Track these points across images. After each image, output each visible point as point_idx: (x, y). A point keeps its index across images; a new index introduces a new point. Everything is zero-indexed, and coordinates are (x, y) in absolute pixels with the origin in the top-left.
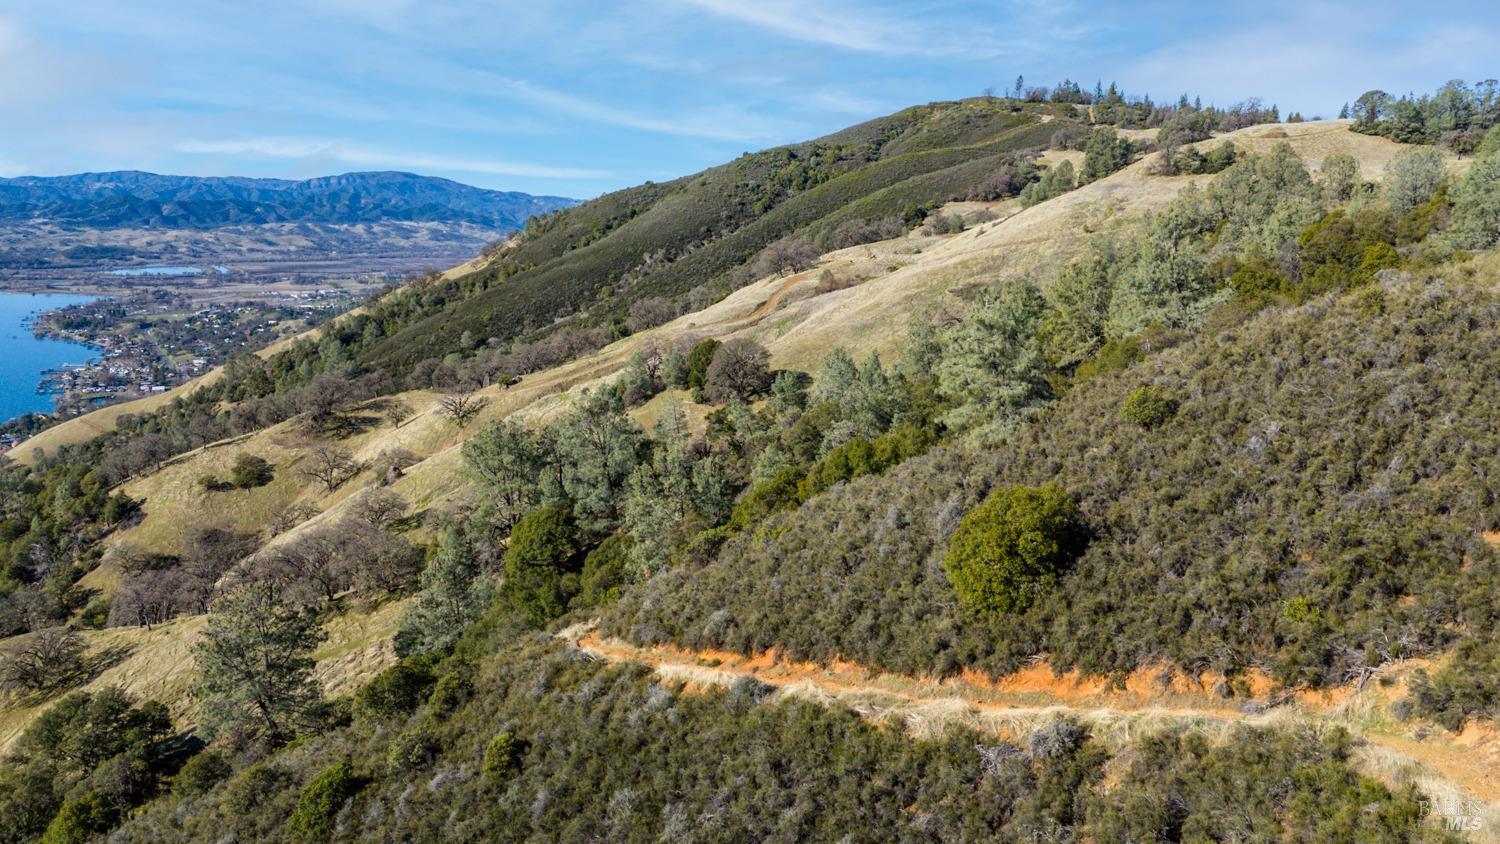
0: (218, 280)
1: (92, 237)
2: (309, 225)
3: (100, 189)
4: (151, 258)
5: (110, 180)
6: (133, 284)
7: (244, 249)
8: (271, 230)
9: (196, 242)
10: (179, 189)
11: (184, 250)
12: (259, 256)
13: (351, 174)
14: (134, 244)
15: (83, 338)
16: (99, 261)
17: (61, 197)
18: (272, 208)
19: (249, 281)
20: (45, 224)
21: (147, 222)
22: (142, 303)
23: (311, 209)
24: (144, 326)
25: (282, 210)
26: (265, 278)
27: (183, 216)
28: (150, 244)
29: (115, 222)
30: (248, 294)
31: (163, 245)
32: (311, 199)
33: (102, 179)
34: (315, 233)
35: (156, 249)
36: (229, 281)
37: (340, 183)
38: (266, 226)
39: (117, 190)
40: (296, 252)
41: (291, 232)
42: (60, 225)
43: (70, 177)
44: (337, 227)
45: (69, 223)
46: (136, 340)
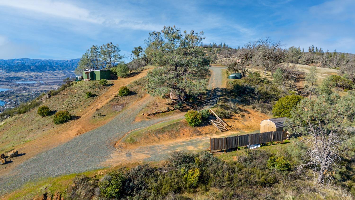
0: (40, 84)
1: (13, 74)
2: (66, 71)
3: (18, 62)
4: (26, 79)
5: (21, 60)
6: (19, 86)
7: (49, 77)
8: (57, 72)
9: (37, 75)
10: (36, 63)
11: (34, 77)
12: (52, 78)
13: (78, 59)
14: (22, 76)
15: (2, 99)
16: (13, 80)
17: (8, 64)
18: (58, 67)
19: (47, 85)
20: (2, 71)
21: (27, 70)
22: (19, 90)
23: (67, 67)
24: (17, 96)
25: (60, 68)
26: (51, 84)
27: (35, 69)
28: (26, 76)
29: (19, 70)
30: (46, 88)
31: (29, 76)
32: (67, 65)
33: (19, 60)
34: (67, 73)
35: (27, 77)
36: (42, 85)
37: (75, 61)
38: (56, 71)
39: (22, 63)
40: (61, 78)
41: (61, 73)
42: (6, 71)
43: (11, 60)
44: (72, 71)
45: (8, 71)
46: (14, 100)
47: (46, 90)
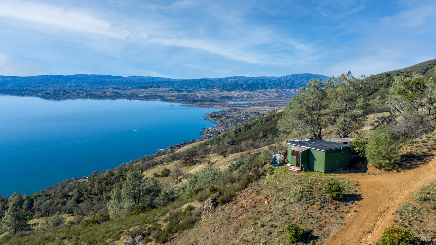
0: (251, 105)
1: (226, 93)
2: (279, 90)
3: (232, 81)
4: (237, 99)
5: (234, 78)
6: (230, 106)
7: (260, 96)
8: (269, 91)
9: (249, 95)
10: (249, 80)
11: (245, 97)
12: (263, 98)
13: (293, 75)
14: (235, 95)
15: (214, 120)
16: (225, 100)
17: (222, 83)
18: (270, 85)
19: (258, 106)
20: (217, 90)
21: (239, 89)
22: (230, 111)
23: (280, 85)
24: (228, 118)
25: (273, 86)
26: (262, 105)
27: (247, 88)
28: (238, 95)
29: (232, 89)
30: (256, 109)
31: (241, 96)
32: (281, 82)
33: (232, 78)
34: (280, 92)
35: (239, 96)
36: (253, 106)
37: (290, 77)
38: (268, 90)
39: (235, 81)
40: (273, 97)
41: (274, 92)
42: (220, 90)
43: (225, 78)
44: (286, 90)
45: (222, 90)
46: (225, 121)
47: (256, 111)
